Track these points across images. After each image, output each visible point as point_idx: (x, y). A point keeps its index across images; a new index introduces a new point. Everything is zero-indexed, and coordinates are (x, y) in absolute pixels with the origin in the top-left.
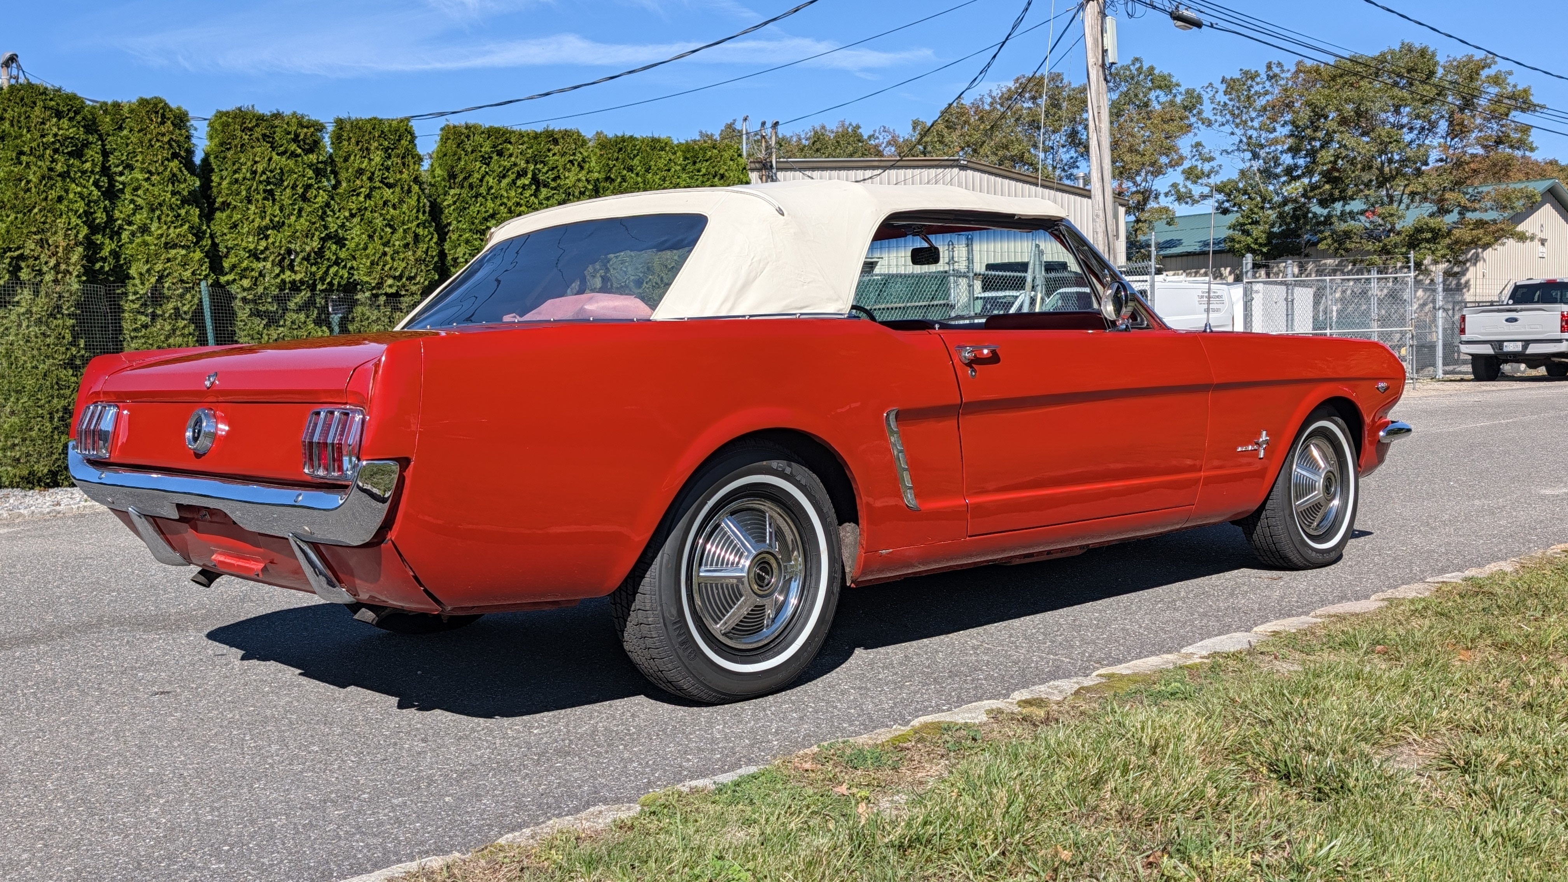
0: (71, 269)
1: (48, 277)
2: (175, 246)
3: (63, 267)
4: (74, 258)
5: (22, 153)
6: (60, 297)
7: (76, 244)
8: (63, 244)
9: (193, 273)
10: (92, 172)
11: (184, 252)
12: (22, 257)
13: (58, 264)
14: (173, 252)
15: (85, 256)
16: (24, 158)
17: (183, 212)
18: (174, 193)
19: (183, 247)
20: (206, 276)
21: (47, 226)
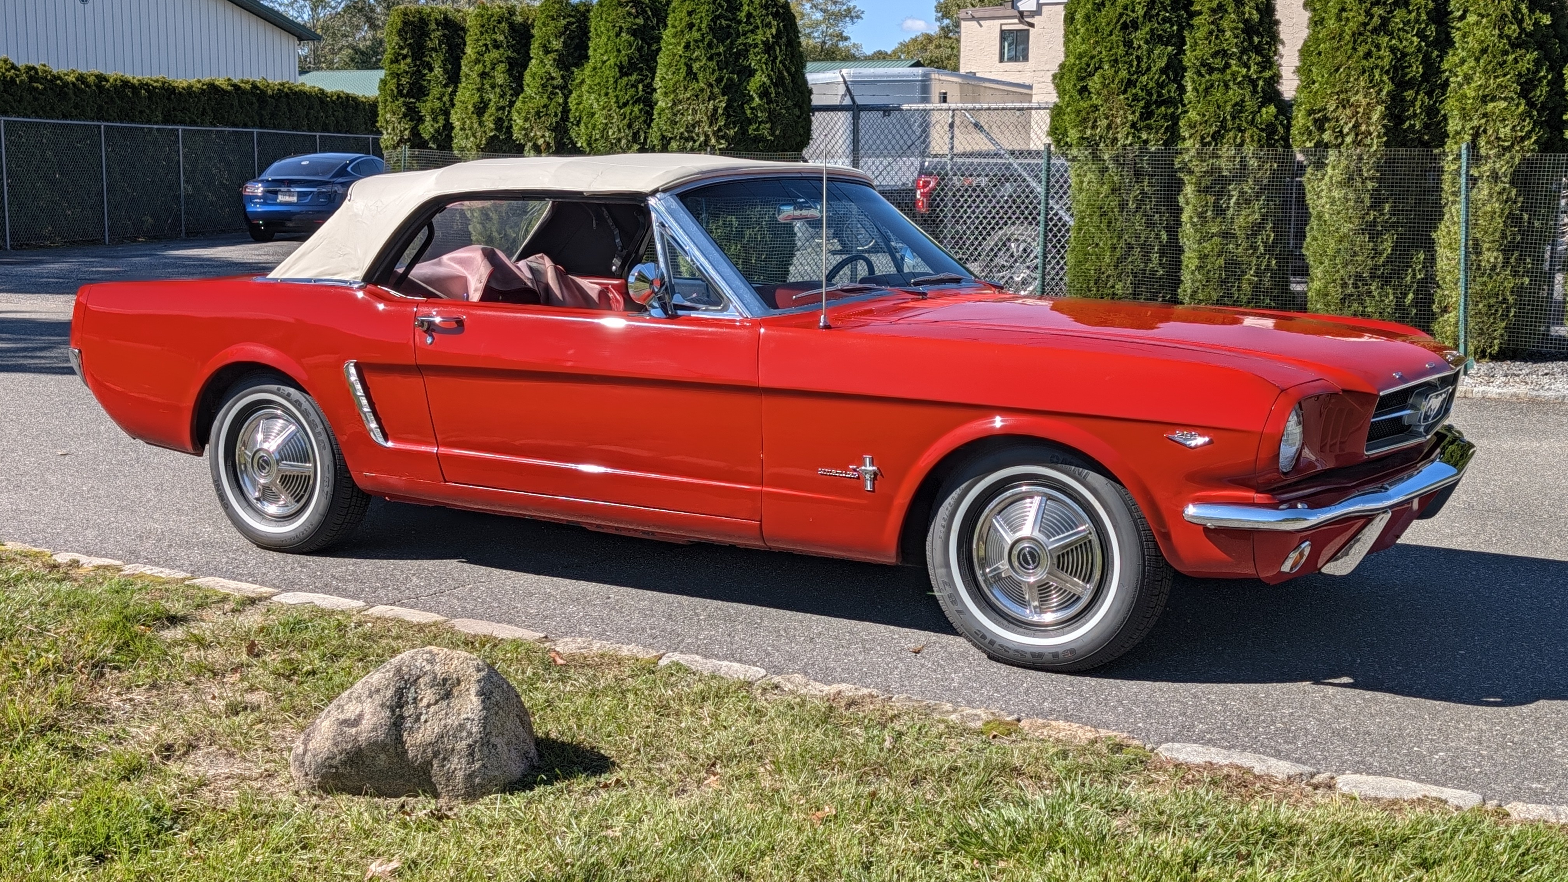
0: (1372, 129)
1: (1349, 139)
2: (1493, 99)
3: (1363, 128)
4: (1375, 117)
5: (1343, 10)
6: (1360, 159)
7: (1377, 102)
8: (1364, 102)
9: (1513, 129)
10: (1417, 21)
11: (1506, 104)
12: (1326, 119)
13: (1356, 126)
14: (1491, 105)
15: (1386, 115)
16: (1344, 15)
17: (1511, 58)
18: (1500, 36)
19: (1505, 99)
20: (1529, 133)
21: (1350, 85)
